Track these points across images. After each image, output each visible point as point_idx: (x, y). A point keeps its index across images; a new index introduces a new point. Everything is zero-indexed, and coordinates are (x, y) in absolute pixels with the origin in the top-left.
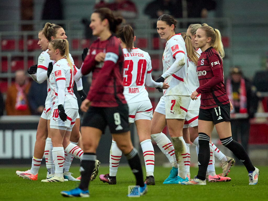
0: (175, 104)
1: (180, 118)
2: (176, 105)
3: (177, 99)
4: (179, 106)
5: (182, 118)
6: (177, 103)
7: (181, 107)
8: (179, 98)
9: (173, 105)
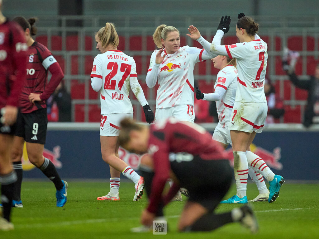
0: (237, 114)
1: (239, 130)
2: (237, 116)
3: (239, 109)
4: (240, 117)
5: (240, 130)
6: (239, 113)
7: (242, 118)
8: (242, 109)
9: (234, 116)
